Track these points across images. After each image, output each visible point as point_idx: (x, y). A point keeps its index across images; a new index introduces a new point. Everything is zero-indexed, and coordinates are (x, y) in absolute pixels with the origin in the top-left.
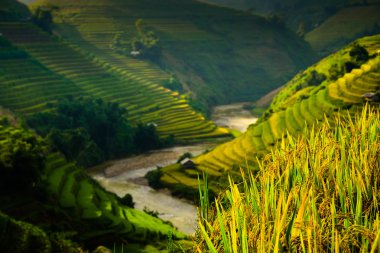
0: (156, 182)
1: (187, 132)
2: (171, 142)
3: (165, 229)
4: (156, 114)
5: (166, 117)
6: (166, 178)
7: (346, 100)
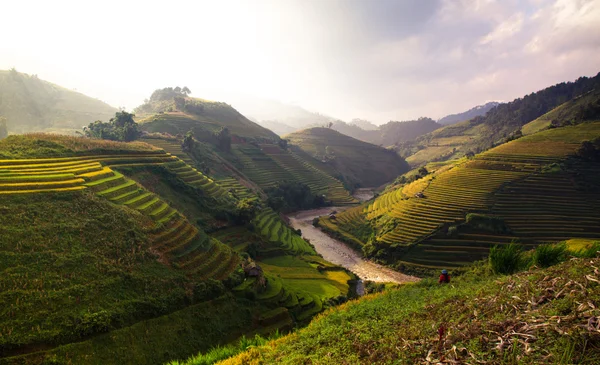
0: (316, 224)
1: (340, 200)
2: (330, 204)
3: (309, 249)
4: (327, 191)
5: (332, 192)
6: (321, 223)
7: (408, 195)
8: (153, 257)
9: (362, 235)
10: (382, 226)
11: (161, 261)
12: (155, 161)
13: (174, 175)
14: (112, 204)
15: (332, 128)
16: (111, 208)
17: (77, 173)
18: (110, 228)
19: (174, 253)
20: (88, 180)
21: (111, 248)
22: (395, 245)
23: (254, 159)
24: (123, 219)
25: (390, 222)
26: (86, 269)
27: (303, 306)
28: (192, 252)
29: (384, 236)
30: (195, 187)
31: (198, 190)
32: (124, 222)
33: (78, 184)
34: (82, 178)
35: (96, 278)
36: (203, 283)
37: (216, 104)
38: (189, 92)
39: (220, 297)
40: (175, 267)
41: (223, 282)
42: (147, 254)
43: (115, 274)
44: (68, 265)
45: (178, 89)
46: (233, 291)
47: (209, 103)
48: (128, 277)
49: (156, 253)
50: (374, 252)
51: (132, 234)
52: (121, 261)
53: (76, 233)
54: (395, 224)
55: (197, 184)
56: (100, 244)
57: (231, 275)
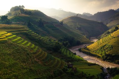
0: (80, 50)
2: (83, 44)
4: (80, 39)
5: (82, 39)
6: (82, 50)
7: (114, 36)
8: (37, 62)
9: (99, 52)
10: (107, 49)
11: (40, 63)
12: (22, 31)
13: (30, 35)
14: (18, 44)
15: (78, 16)
16: (18, 45)
17: (2, 35)
18: (20, 53)
19: (43, 60)
20: (7, 37)
21: (23, 59)
22: (114, 55)
23: (53, 29)
24: (23, 49)
25: (110, 46)
26: (16, 67)
27: (91, 77)
28: (49, 60)
29: (109, 52)
30: (38, 39)
31: (40, 40)
32: (24, 50)
33: (5, 38)
34: (5, 36)
35: (20, 70)
36: (56, 70)
37: (35, 10)
38: (24, 7)
39: (63, 75)
40: (45, 65)
41: (62, 70)
42: (35, 61)
43: (26, 68)
44: (10, 66)
45: (20, 6)
46: (66, 73)
47: (32, 11)
48: (31, 69)
49: (37, 60)
50: (106, 58)
51: (28, 54)
52: (27, 64)
53: (10, 55)
54: (112, 47)
55: (38, 38)
56: (19, 58)
57: (64, 67)
